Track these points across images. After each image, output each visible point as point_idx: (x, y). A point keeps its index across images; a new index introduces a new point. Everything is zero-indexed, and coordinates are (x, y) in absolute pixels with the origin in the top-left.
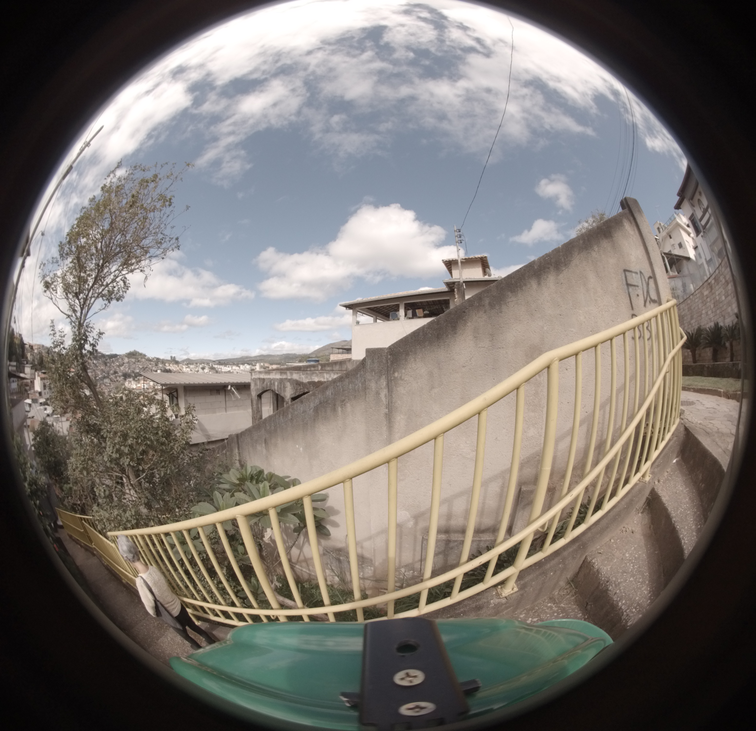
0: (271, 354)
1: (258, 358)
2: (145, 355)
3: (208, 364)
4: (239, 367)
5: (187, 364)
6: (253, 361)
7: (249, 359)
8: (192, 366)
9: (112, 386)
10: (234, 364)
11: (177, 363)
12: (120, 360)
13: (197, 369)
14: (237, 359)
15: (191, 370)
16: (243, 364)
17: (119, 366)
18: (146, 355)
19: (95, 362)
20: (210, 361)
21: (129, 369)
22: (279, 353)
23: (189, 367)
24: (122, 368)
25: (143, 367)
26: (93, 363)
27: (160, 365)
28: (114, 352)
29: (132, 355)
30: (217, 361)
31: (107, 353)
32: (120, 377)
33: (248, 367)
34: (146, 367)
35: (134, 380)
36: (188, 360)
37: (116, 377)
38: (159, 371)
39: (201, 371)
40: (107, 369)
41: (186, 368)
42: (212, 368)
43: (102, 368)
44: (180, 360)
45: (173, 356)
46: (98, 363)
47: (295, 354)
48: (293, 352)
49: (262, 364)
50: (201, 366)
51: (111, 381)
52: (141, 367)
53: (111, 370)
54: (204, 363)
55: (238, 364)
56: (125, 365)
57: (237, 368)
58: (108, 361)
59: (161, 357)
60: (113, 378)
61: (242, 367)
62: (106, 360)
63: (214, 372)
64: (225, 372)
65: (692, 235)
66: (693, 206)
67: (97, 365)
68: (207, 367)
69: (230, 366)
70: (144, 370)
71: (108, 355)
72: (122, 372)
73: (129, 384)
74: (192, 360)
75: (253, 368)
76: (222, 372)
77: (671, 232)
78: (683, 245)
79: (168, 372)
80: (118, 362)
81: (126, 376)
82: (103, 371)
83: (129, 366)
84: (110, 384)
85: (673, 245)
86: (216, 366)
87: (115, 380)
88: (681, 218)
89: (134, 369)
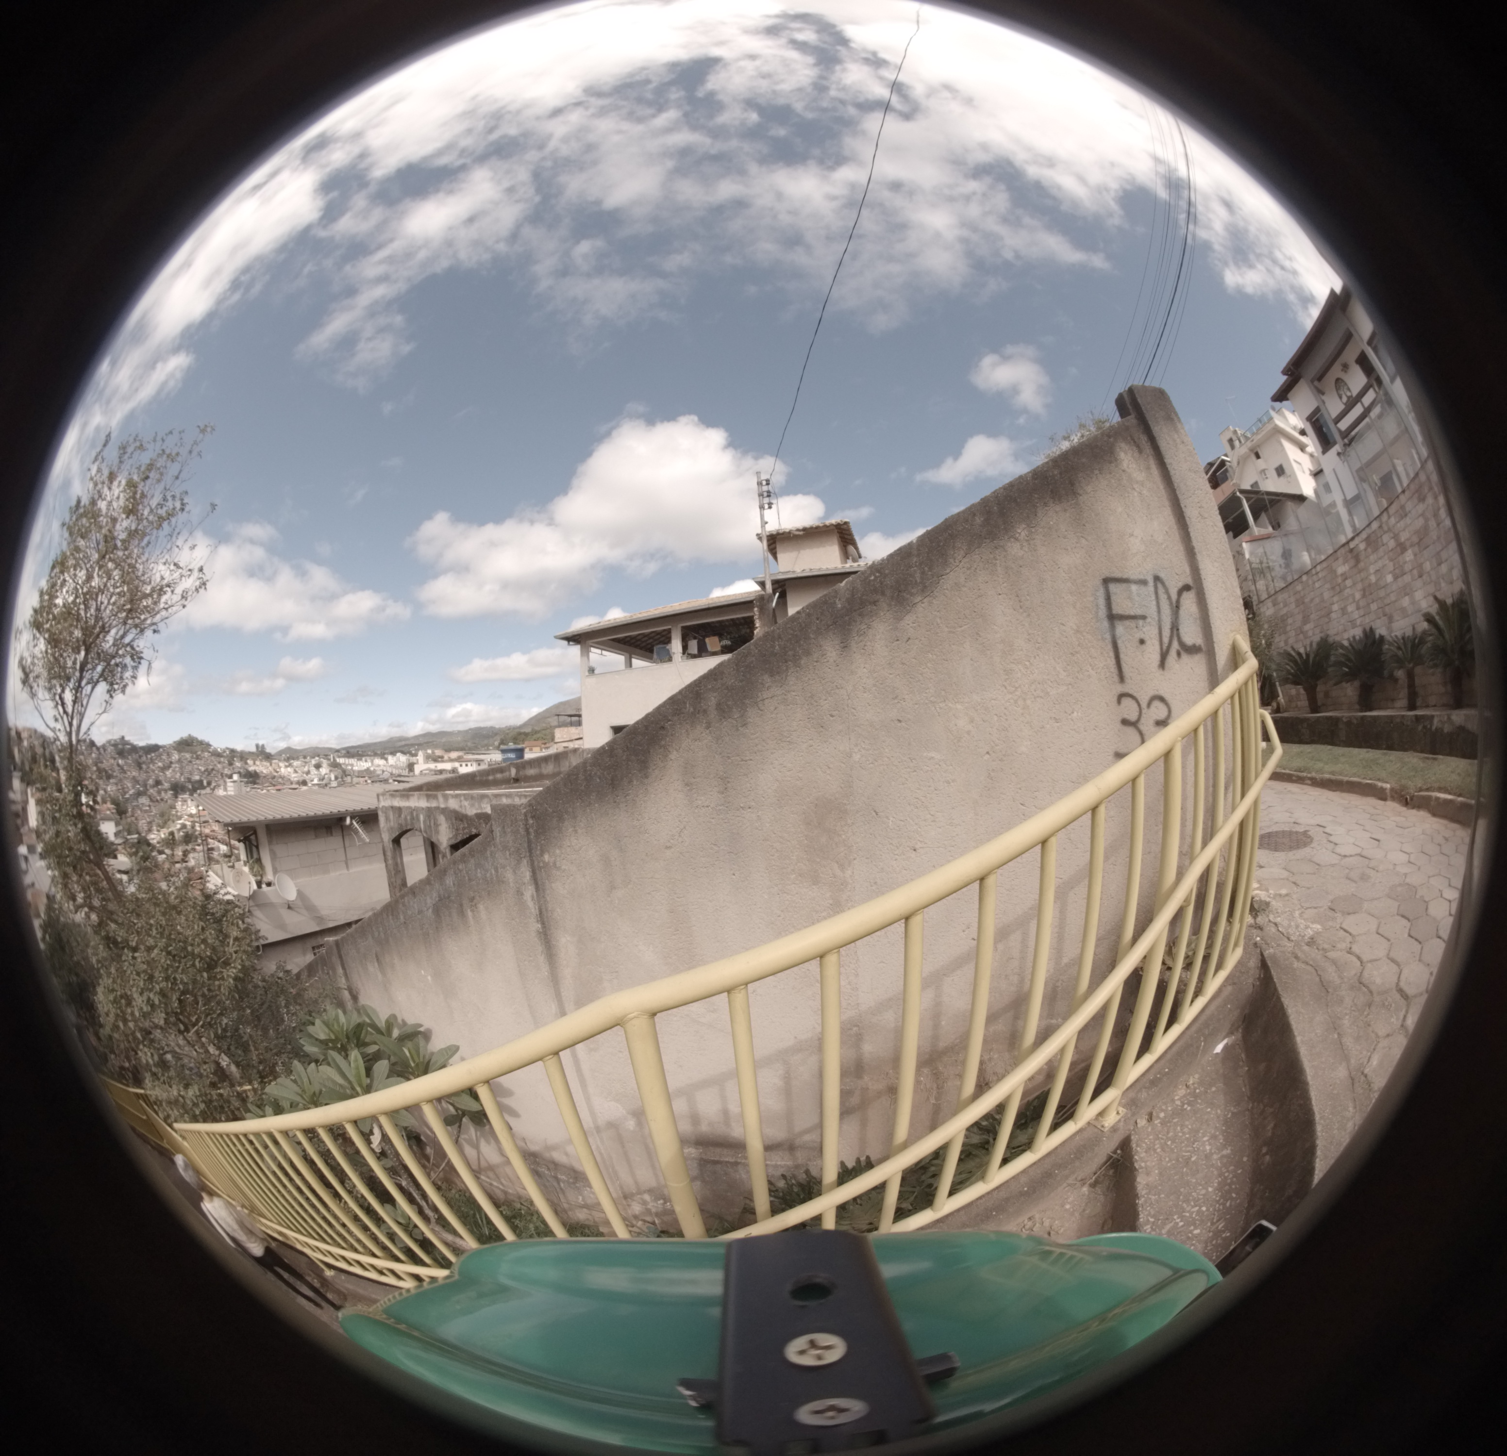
0: (445, 729)
1: (421, 740)
2: (209, 745)
3: (326, 756)
4: (386, 759)
5: (288, 759)
6: (413, 745)
7: (403, 743)
8: (296, 763)
9: (154, 811)
10: (375, 755)
11: (268, 757)
12: (164, 757)
13: (306, 769)
14: (380, 743)
15: (296, 772)
16: (393, 753)
17: (164, 769)
18: (211, 743)
19: (120, 762)
20: (330, 749)
21: (182, 774)
22: (461, 728)
23: (290, 765)
24: (169, 773)
25: (206, 770)
26: (118, 765)
27: (238, 764)
28: (152, 742)
29: (187, 744)
30: (344, 749)
31: (141, 744)
32: (166, 791)
33: (402, 759)
34: (213, 769)
35: (191, 796)
36: (288, 749)
37: (159, 792)
38: (235, 777)
39: (313, 771)
40: (144, 776)
41: (286, 767)
42: (335, 765)
43: (134, 774)
44: (273, 752)
45: (261, 743)
46: (126, 764)
47: (492, 727)
48: (488, 724)
49: (429, 751)
50: (313, 762)
51: (151, 800)
52: (203, 769)
53: (149, 778)
54: (318, 756)
55: (384, 754)
56: (173, 766)
57: (381, 762)
58: (144, 759)
59: (239, 747)
60: (155, 794)
61: (392, 760)
62: (140, 757)
63: (338, 772)
64: (359, 772)
65: (1311, 449)
66: (1321, 392)
67: (125, 768)
68: (325, 763)
69: (368, 758)
70: (209, 774)
71: (142, 748)
72: (170, 782)
73: (182, 805)
74: (296, 751)
75: (413, 759)
76: (354, 771)
77: (1259, 446)
78: (1287, 471)
79: (252, 778)
80: (161, 760)
81: (177, 789)
82: (135, 781)
83: (181, 768)
84: (149, 806)
85: (1263, 471)
86: (341, 761)
87: (158, 798)
88: (1285, 418)
89: (191, 773)
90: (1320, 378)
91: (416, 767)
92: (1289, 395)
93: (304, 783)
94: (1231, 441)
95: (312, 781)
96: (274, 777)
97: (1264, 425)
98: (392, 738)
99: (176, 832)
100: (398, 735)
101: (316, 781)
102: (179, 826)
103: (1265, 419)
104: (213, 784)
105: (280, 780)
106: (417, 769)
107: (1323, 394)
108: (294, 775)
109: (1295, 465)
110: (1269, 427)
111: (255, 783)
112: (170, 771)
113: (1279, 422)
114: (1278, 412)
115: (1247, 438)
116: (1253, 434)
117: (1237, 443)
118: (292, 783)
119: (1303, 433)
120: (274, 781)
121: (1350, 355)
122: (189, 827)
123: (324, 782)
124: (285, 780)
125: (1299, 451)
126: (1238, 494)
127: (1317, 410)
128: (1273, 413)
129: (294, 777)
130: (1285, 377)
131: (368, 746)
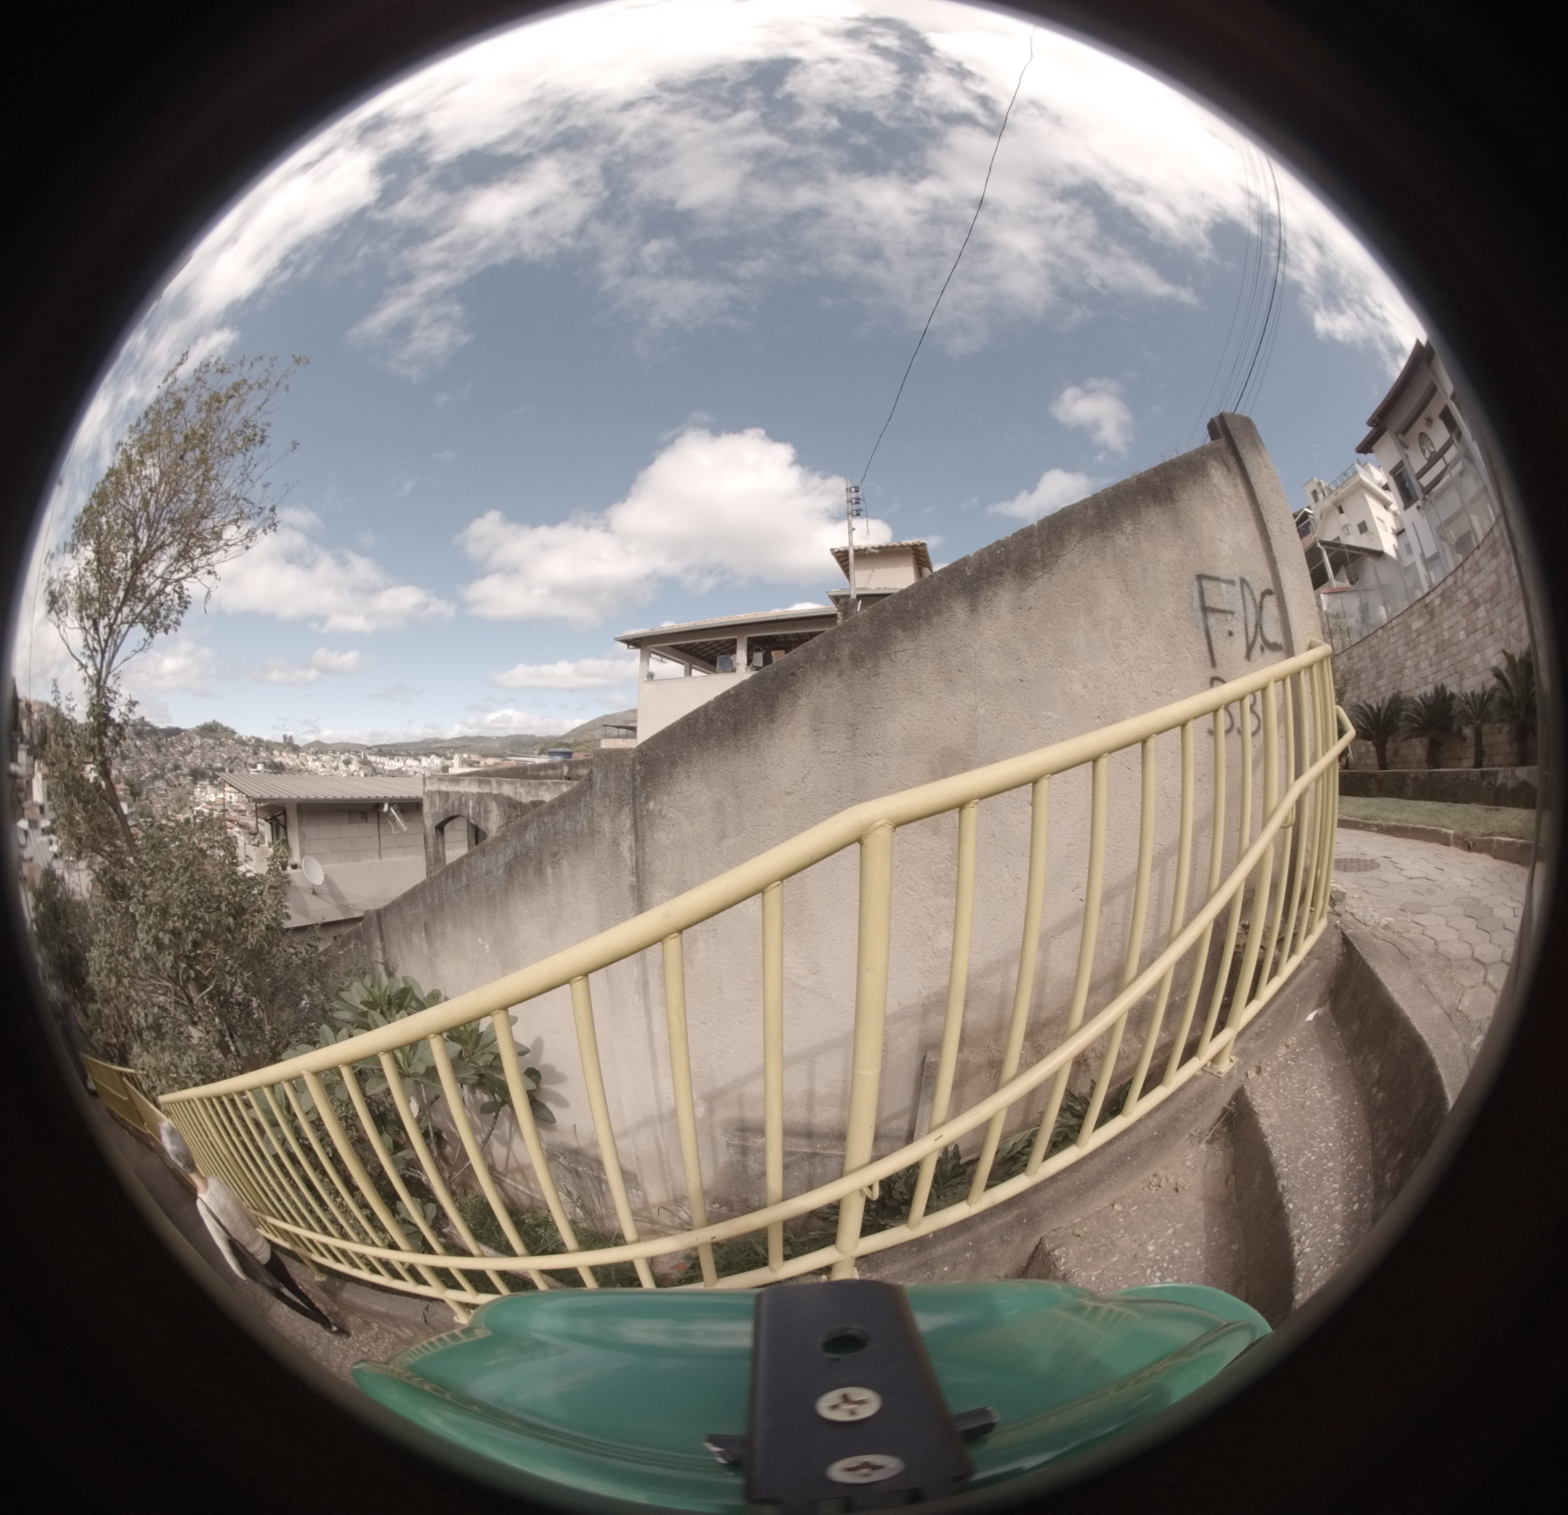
0: (483, 735)
1: (458, 743)
2: (233, 732)
3: (357, 753)
4: (420, 761)
5: (316, 753)
6: (449, 748)
7: (439, 745)
8: (324, 758)
9: (170, 796)
10: (409, 755)
11: (296, 749)
12: (185, 741)
13: (334, 765)
14: (414, 743)
15: (323, 766)
16: (427, 755)
17: (184, 754)
18: (236, 730)
19: (138, 743)
20: (362, 746)
21: (203, 760)
22: (500, 734)
23: (318, 759)
24: (189, 758)
25: (229, 758)
26: (136, 746)
27: (263, 754)
28: (174, 724)
29: (210, 730)
30: (376, 746)
31: (162, 726)
32: (184, 776)
33: (436, 762)
34: (236, 758)
35: (211, 783)
36: (318, 743)
37: (177, 777)
38: (260, 767)
39: (342, 767)
40: (162, 759)
41: (314, 760)
42: (365, 763)
43: (152, 756)
44: (301, 744)
45: (289, 734)
46: (144, 745)
47: (532, 736)
48: (529, 732)
49: (465, 756)
50: (343, 757)
51: (168, 784)
52: (226, 756)
53: (168, 761)
54: (349, 752)
55: (418, 755)
56: (195, 751)
57: (414, 763)
58: (164, 741)
59: (265, 737)
60: (173, 779)
61: (425, 761)
62: (160, 739)
63: (369, 770)
64: (390, 771)
65: (1394, 507)
66: (1404, 446)
67: (143, 749)
68: (355, 759)
69: (400, 758)
70: (232, 762)
71: (163, 730)
72: (190, 767)
73: (201, 792)
74: (326, 745)
75: (448, 763)
76: (385, 770)
77: (1342, 500)
78: (1369, 528)
79: (278, 768)
80: (181, 744)
81: (197, 775)
82: (152, 763)
83: (203, 754)
84: (166, 790)
85: (1346, 527)
86: (372, 758)
87: (176, 783)
88: (1370, 473)
89: (213, 760)
90: (1405, 430)
91: (449, 770)
92: (1374, 448)
94: (1315, 493)
96: (300, 770)
97: (1349, 479)
98: (426, 739)
99: (192, 819)
100: (433, 736)
102: (195, 813)
103: (1350, 473)
104: (236, 773)
105: (307, 773)
106: (451, 773)
107: (1407, 448)
108: (321, 770)
109: (1378, 523)
110: (1353, 481)
112: (191, 756)
113: (1364, 477)
114: (1364, 466)
115: (1331, 492)
116: (1338, 487)
117: (1320, 496)
119: (1386, 488)
121: (1434, 409)
122: (206, 815)
125: (1382, 508)
126: (1320, 546)
127: (1401, 464)
128: (1358, 467)
129: (322, 772)
130: (1370, 429)
131: (401, 745)
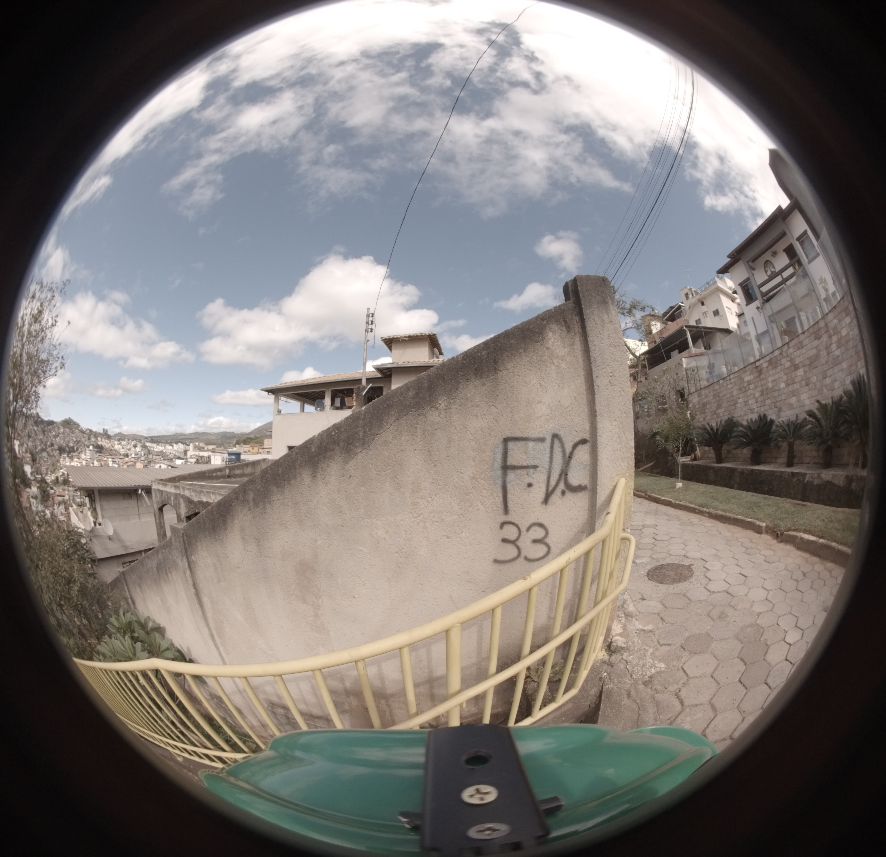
0: (206, 431)
1: (193, 436)
2: (79, 425)
3: (140, 441)
4: (173, 446)
5: (119, 440)
6: (188, 439)
7: (183, 437)
8: (123, 443)
9: (49, 462)
10: (167, 443)
11: (109, 437)
12: (56, 429)
13: (128, 447)
14: (170, 436)
15: (123, 448)
16: (177, 443)
17: (55, 437)
18: (80, 424)
19: (35, 428)
20: (142, 436)
21: (64, 441)
22: (216, 431)
23: (120, 444)
24: (57, 440)
25: (76, 441)
26: (34, 430)
27: (93, 439)
28: (51, 418)
29: (68, 423)
30: (150, 437)
31: (46, 419)
32: (56, 450)
33: (181, 447)
34: (80, 441)
35: (68, 456)
36: (120, 434)
37: (52, 451)
38: (91, 447)
39: (133, 449)
40: (45, 439)
41: (118, 444)
42: (144, 447)
43: (41, 437)
44: (112, 434)
45: (106, 428)
46: (38, 430)
47: (233, 433)
48: (231, 430)
49: (197, 444)
50: (133, 443)
51: (48, 455)
52: (75, 440)
53: (48, 441)
54: (136, 440)
55: (172, 443)
56: (60, 435)
57: (170, 447)
59: (94, 429)
60: (50, 451)
61: (176, 447)
62: (45, 427)
63: (146, 451)
64: (157, 452)
65: (739, 301)
66: (752, 268)
67: (37, 432)
68: (139, 445)
69: (162, 444)
70: (78, 444)
71: (46, 422)
72: (58, 445)
73: (63, 461)
74: (124, 435)
75: (187, 448)
76: (154, 451)
77: (704, 298)
78: (720, 313)
79: (100, 449)
81: (61, 450)
82: (41, 441)
83: (64, 437)
84: (47, 458)
85: (705, 313)
86: (148, 444)
87: (52, 454)
88: (725, 282)
89: (69, 441)
90: (755, 259)
91: (188, 452)
92: (729, 270)
93: (127, 456)
94: (687, 295)
95: (131, 455)
96: (111, 450)
97: (710, 286)
98: (176, 434)
99: (59, 477)
100: (180, 432)
101: (133, 456)
102: (61, 474)
103: (711, 283)
104: (80, 450)
105: (114, 452)
106: (189, 454)
107: (754, 269)
108: (122, 450)
109: (726, 310)
110: (713, 287)
111: (101, 452)
112: (58, 438)
113: (720, 285)
114: (721, 279)
115: (697, 293)
116: (702, 291)
117: (690, 296)
118: (120, 455)
119: (735, 291)
120: (112, 453)
121: (781, 246)
122: (66, 475)
123: (138, 456)
124: (117, 453)
126: (684, 328)
127: (748, 279)
129: (122, 451)
130: (728, 260)
131: (163, 437)
